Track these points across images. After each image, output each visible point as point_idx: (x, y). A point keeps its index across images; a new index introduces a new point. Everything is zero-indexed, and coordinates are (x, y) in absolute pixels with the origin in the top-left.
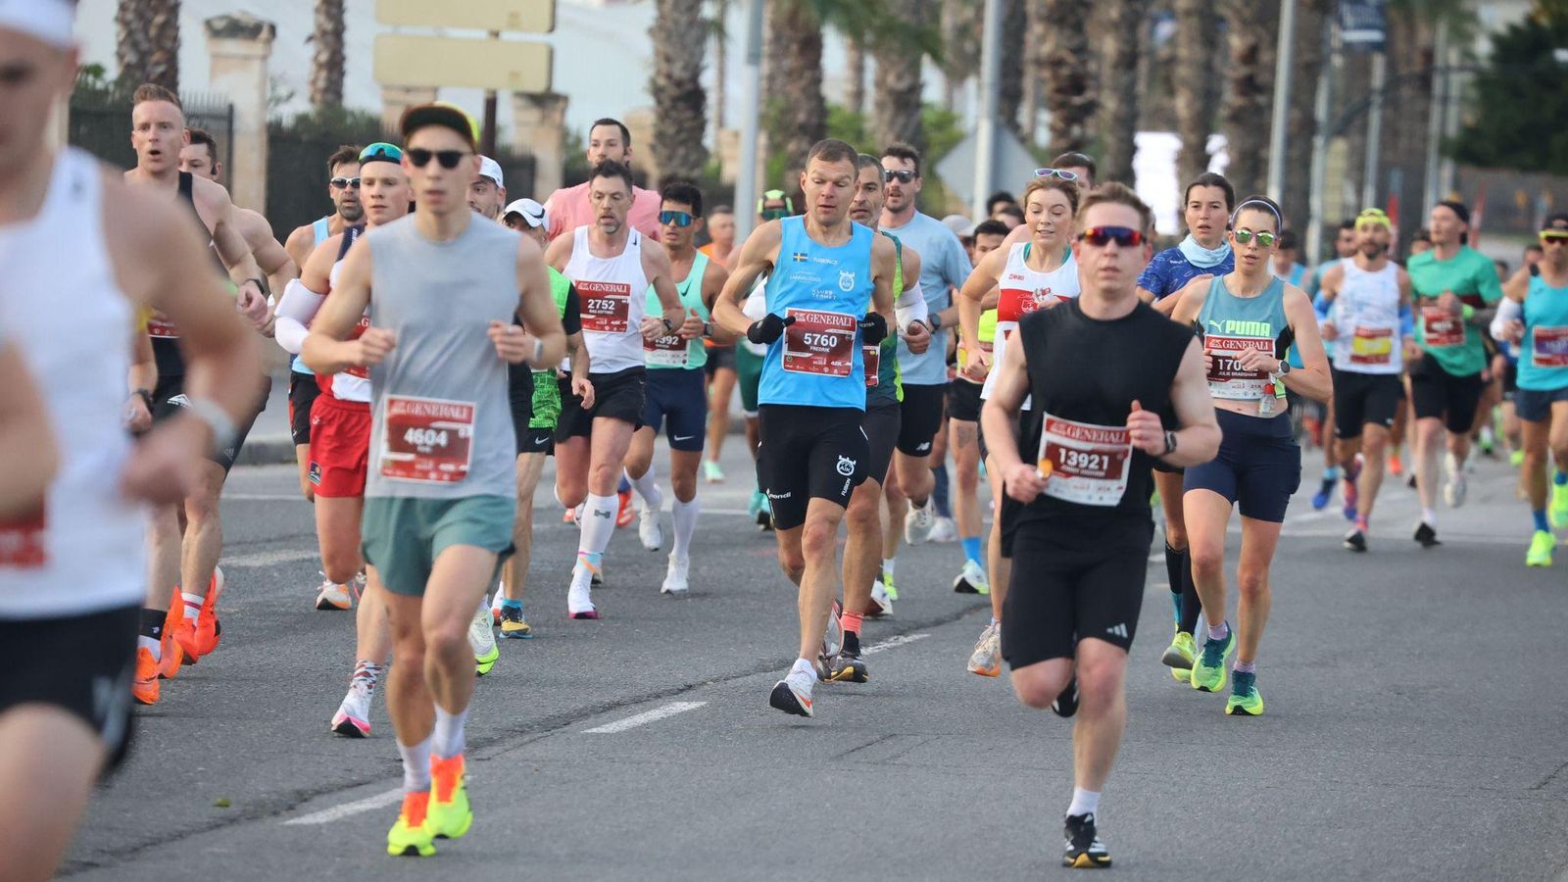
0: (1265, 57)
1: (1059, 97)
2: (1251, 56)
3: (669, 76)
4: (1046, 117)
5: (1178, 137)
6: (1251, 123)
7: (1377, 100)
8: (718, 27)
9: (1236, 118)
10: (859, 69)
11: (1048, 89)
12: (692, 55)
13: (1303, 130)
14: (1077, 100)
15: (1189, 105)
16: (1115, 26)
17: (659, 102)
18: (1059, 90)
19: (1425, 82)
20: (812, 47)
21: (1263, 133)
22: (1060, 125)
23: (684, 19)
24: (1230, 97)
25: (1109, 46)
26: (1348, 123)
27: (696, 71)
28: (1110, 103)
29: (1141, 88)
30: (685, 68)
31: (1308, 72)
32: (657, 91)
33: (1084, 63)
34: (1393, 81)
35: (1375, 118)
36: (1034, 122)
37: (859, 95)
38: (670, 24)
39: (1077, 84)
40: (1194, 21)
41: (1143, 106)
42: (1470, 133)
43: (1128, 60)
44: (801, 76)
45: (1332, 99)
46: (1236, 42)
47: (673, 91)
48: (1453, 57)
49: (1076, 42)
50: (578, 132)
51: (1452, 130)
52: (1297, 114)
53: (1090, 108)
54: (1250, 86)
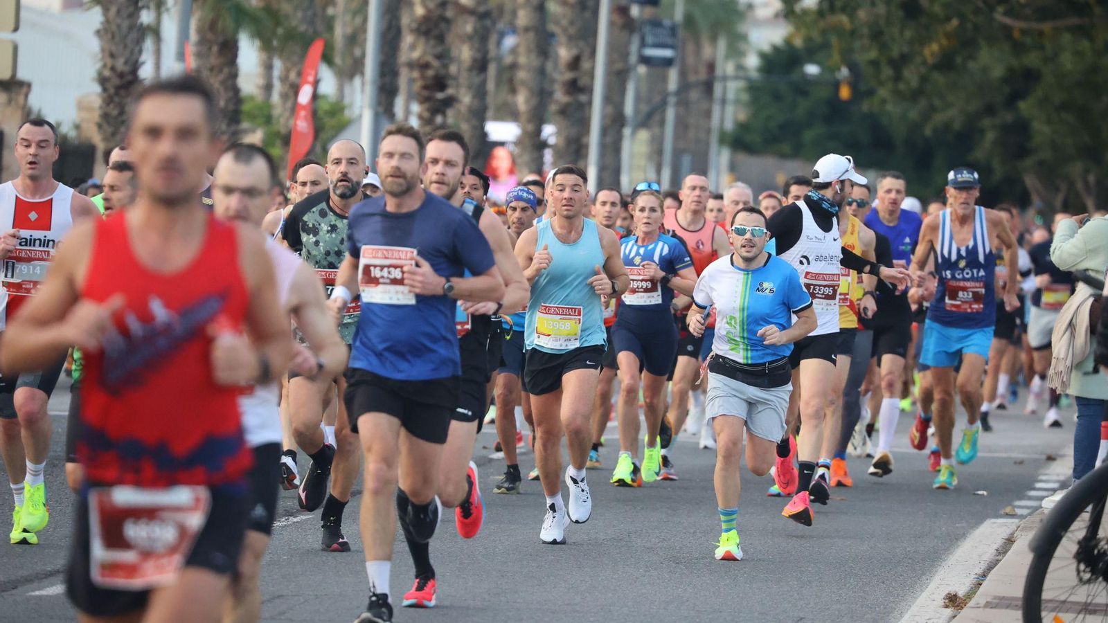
0: (585, 65)
1: (426, 93)
2: (575, 63)
3: (113, 69)
4: (416, 108)
5: (519, 126)
6: (575, 115)
7: (672, 100)
8: (155, 31)
9: (564, 112)
10: (268, 67)
11: (417, 86)
12: (132, 53)
13: (615, 123)
14: (440, 95)
15: (527, 101)
16: (470, 38)
17: (105, 90)
18: (425, 87)
19: (708, 87)
20: (229, 50)
21: (584, 124)
22: (426, 115)
23: (125, 24)
24: (560, 96)
25: (465, 53)
26: (650, 117)
28: (466, 99)
29: (491, 86)
30: (126, 63)
31: (618, 77)
32: (103, 81)
33: (446, 66)
34: (684, 87)
35: (670, 114)
36: (408, 112)
37: (268, 87)
38: (114, 28)
39: (440, 83)
40: (531, 35)
41: (490, 101)
43: (481, 65)
44: (221, 71)
45: (638, 99)
46: (564, 53)
47: (116, 81)
48: (730, 68)
49: (439, 49)
50: (40, 111)
51: (729, 125)
52: (610, 110)
53: (450, 102)
54: (574, 87)
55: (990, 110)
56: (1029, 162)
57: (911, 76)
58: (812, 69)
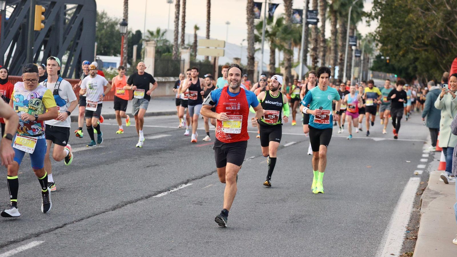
0: (343, 56)
2: (341, 56)
3: (250, 55)
4: (311, 63)
5: (331, 66)
6: (342, 64)
14: (316, 61)
15: (333, 62)
16: (322, 51)
18: (313, 59)
22: (314, 64)
24: (339, 61)
25: (321, 54)
27: (253, 54)
29: (326, 59)
31: (350, 59)
32: (248, 58)
33: (317, 56)
36: (309, 63)
38: (249, 48)
39: (316, 58)
40: (334, 51)
42: (373, 67)
46: (339, 54)
47: (250, 57)
49: (316, 53)
52: (348, 64)
53: (318, 62)
54: (341, 60)
55: (411, 64)
56: (417, 72)
57: (398, 58)
58: (383, 58)
